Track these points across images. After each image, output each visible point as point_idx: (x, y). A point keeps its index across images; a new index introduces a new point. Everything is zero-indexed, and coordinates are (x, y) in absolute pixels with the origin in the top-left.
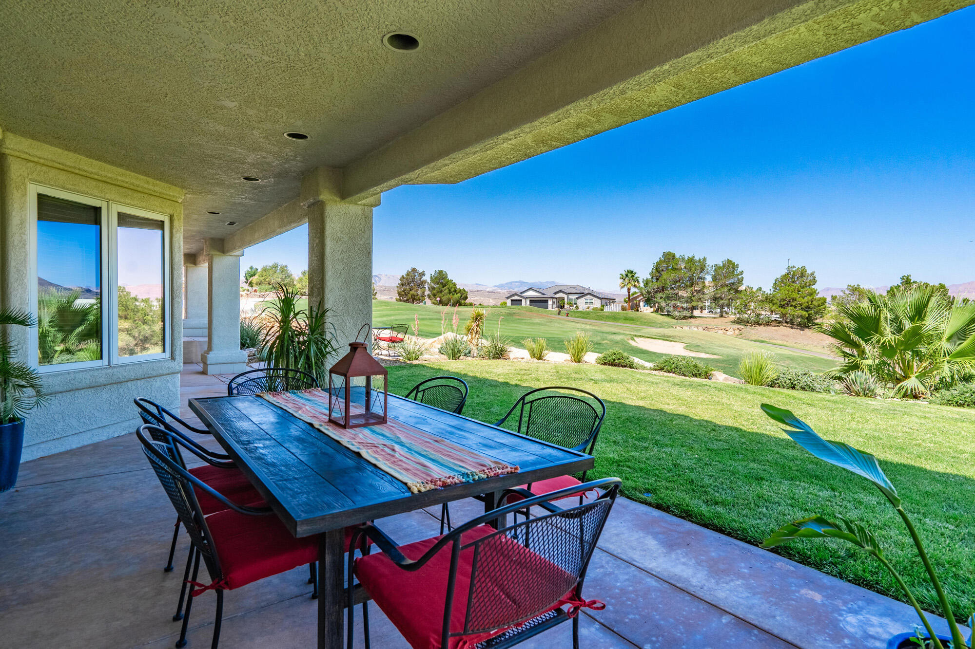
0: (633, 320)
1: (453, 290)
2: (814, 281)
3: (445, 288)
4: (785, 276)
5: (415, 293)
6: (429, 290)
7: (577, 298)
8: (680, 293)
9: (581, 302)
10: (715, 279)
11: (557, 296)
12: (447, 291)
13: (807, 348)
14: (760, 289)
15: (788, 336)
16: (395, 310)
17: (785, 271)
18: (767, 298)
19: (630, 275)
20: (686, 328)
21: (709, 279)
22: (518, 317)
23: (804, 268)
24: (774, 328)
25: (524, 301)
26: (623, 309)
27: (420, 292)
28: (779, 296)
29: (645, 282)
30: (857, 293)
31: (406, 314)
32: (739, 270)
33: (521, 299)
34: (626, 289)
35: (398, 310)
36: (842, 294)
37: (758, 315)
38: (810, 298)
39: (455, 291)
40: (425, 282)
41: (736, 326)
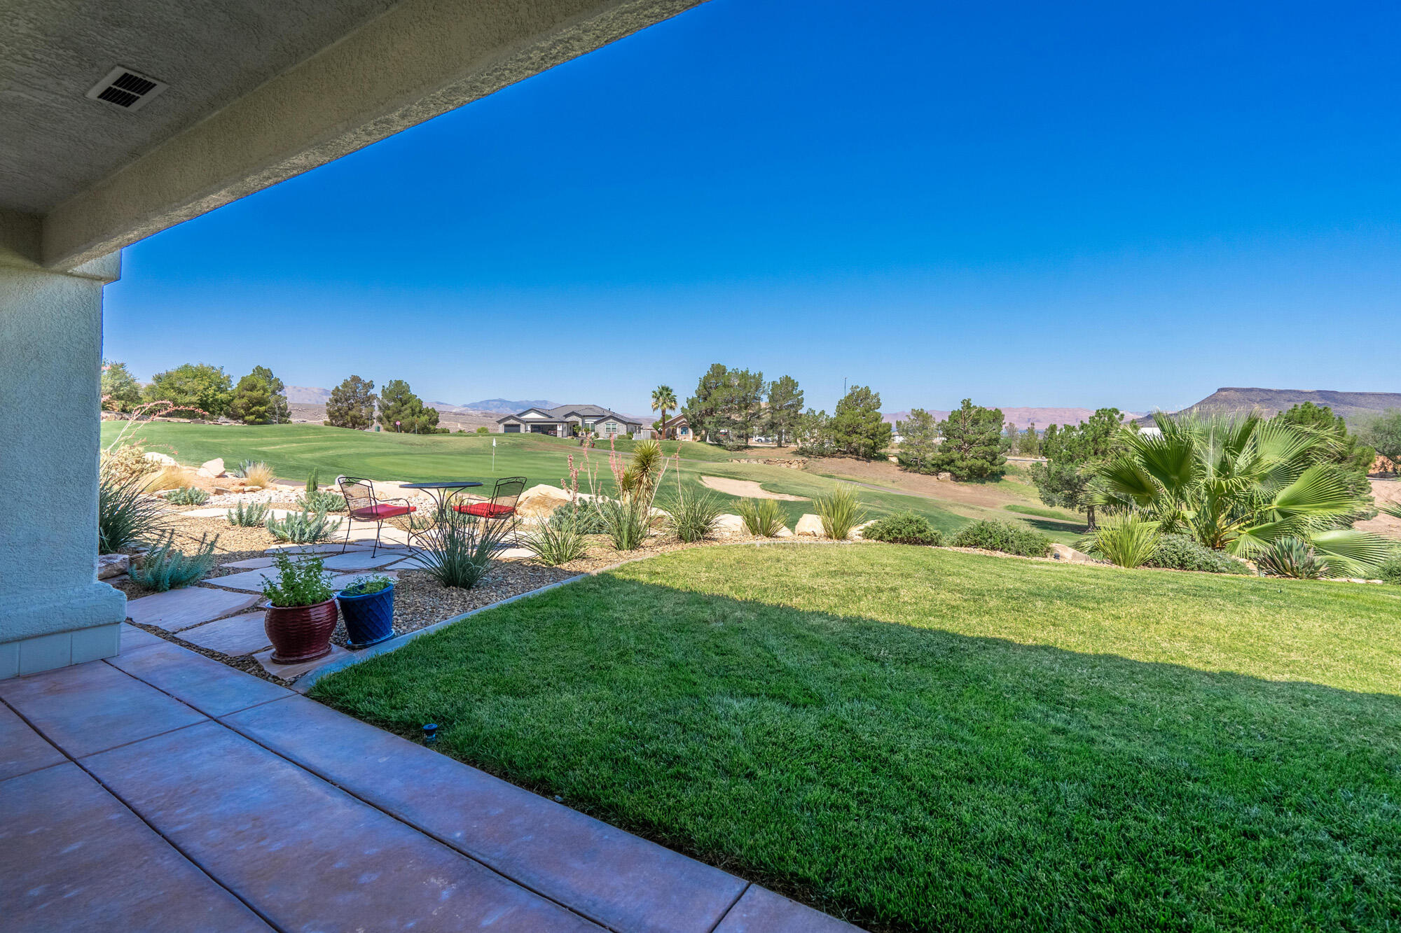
1: (417, 410)
2: (879, 405)
3: (405, 406)
4: (848, 397)
5: (357, 414)
6: (381, 409)
7: (596, 423)
8: (733, 417)
9: (603, 426)
10: (772, 399)
11: (569, 419)
12: (409, 411)
13: (878, 483)
14: (823, 412)
15: (856, 469)
16: (332, 441)
17: (849, 392)
18: (831, 423)
19: (665, 393)
20: (744, 462)
21: (764, 402)
22: (529, 450)
23: (867, 388)
24: (839, 460)
25: (522, 426)
26: (654, 436)
27: (365, 412)
28: (844, 421)
29: (690, 402)
30: (920, 418)
31: (354, 447)
32: (799, 389)
33: (518, 423)
34: (660, 410)
35: (338, 440)
36: (907, 420)
37: (822, 445)
38: (876, 424)
39: (420, 412)
40: (374, 397)
41: (800, 458)
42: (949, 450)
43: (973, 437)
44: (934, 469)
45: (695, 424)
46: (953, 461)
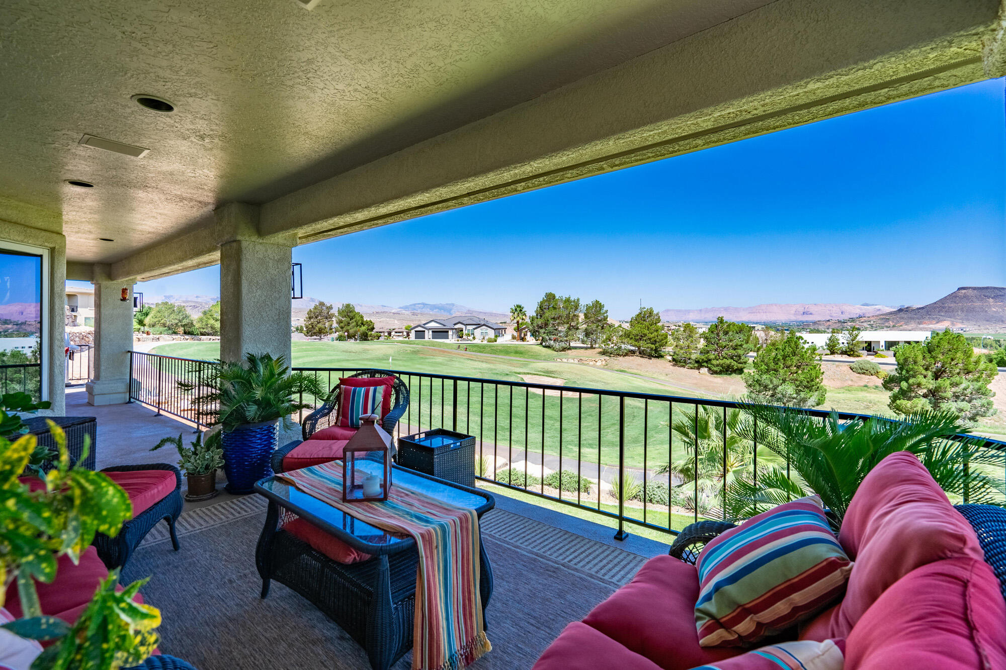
0: (521, 353)
1: (359, 323)
2: (659, 320)
3: (352, 320)
4: (638, 315)
5: (323, 326)
6: (337, 323)
7: (474, 329)
8: (559, 329)
9: (478, 332)
10: (586, 316)
11: (456, 327)
12: (354, 323)
13: (655, 376)
14: (620, 325)
15: (641, 365)
17: (638, 311)
18: (625, 333)
19: (519, 309)
20: (564, 359)
21: (581, 316)
23: (651, 309)
24: (631, 358)
25: (426, 331)
26: (514, 338)
27: (327, 324)
28: (634, 332)
29: (531, 317)
30: (688, 329)
32: (605, 309)
33: (423, 329)
34: (515, 321)
35: (306, 351)
37: (620, 348)
38: (656, 334)
39: (362, 324)
40: (333, 315)
41: (603, 357)
42: (708, 352)
43: (724, 344)
44: (696, 365)
45: (534, 334)
46: (710, 360)
